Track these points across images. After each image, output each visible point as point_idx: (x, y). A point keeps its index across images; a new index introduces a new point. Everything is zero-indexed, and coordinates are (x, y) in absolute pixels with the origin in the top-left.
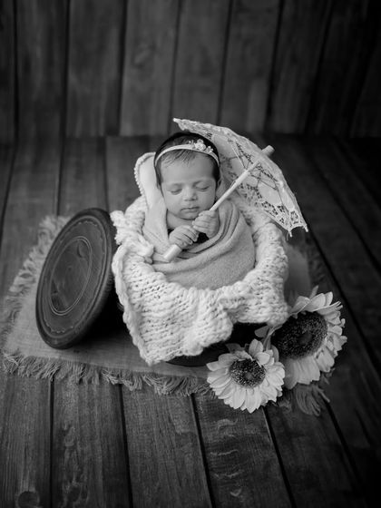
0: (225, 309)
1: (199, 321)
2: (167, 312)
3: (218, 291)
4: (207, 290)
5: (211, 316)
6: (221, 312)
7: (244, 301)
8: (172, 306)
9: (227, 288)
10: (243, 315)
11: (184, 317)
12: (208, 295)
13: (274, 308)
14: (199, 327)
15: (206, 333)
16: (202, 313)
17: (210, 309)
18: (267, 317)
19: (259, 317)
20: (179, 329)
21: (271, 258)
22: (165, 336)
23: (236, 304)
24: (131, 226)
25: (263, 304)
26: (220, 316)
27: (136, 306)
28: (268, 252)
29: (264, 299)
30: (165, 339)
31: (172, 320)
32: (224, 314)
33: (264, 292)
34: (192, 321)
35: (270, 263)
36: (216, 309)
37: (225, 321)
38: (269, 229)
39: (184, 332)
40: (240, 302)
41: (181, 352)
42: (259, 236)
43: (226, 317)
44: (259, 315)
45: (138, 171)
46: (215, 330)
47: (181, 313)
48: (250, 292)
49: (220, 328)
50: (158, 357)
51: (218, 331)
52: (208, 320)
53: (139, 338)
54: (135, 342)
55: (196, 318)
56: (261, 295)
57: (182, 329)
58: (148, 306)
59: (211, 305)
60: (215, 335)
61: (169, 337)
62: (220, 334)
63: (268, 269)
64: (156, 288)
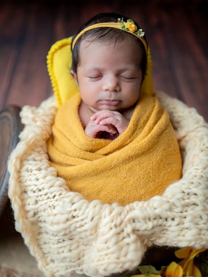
0: (134, 231)
1: (99, 244)
2: (62, 226)
3: (127, 207)
4: (114, 205)
5: (114, 240)
6: (128, 235)
7: (160, 222)
8: (68, 220)
9: (140, 204)
10: (160, 238)
11: (83, 235)
12: (114, 213)
13: (201, 230)
14: (99, 251)
15: (106, 261)
16: (104, 234)
17: (114, 230)
18: (190, 241)
19: (180, 241)
20: (78, 247)
21: (200, 167)
22: (63, 252)
23: (150, 225)
24: (39, 123)
25: (187, 225)
26: (127, 240)
27: (31, 213)
28: (197, 161)
29: (188, 219)
30: (62, 255)
31: (68, 235)
32: (133, 237)
33: (189, 209)
34: (92, 240)
35: (199, 173)
36: (123, 231)
37: (132, 247)
38: (199, 134)
39: (84, 250)
40: (155, 222)
41: (82, 270)
42: (187, 142)
43: (135, 242)
44: (181, 238)
45: (52, 59)
46: (118, 258)
47: (78, 230)
48: (170, 209)
49: (126, 255)
50: (58, 271)
51: (122, 259)
52: (110, 244)
53: (36, 248)
54: (32, 252)
55: (96, 238)
56: (185, 214)
57: (82, 247)
58: (43, 215)
59: (116, 226)
60: (118, 263)
61: (66, 254)
62: (124, 263)
63: (196, 180)
64: (51, 196)
